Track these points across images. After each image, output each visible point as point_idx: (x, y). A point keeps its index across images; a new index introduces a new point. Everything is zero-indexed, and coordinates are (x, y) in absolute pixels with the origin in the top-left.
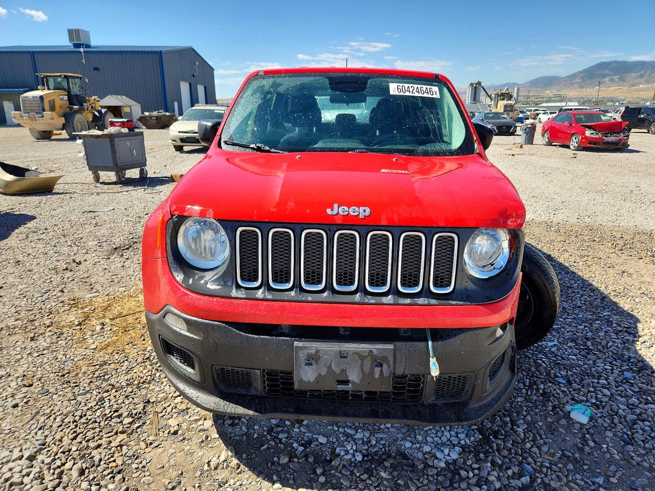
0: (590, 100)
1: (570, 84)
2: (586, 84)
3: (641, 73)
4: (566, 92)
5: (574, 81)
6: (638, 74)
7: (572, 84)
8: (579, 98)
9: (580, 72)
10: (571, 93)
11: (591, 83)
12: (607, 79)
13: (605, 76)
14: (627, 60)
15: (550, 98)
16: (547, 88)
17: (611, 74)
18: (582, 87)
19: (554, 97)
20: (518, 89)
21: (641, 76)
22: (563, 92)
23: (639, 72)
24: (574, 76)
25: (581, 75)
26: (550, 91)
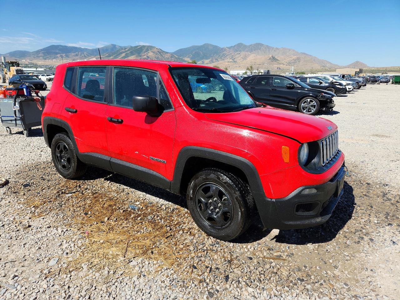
0: (53, 67)
1: (37, 57)
2: (48, 57)
3: (76, 53)
4: (37, 61)
5: (39, 55)
6: (75, 54)
7: (38, 57)
8: (46, 66)
9: (42, 50)
10: (40, 63)
11: (50, 57)
12: (59, 55)
13: (57, 53)
14: (67, 45)
15: (27, 65)
16: (23, 58)
17: (60, 52)
18: (45, 59)
19: (29, 64)
20: (4, 58)
21: (77, 55)
22: (35, 62)
23: (75, 53)
24: (38, 52)
25: (43, 52)
26: (26, 60)
